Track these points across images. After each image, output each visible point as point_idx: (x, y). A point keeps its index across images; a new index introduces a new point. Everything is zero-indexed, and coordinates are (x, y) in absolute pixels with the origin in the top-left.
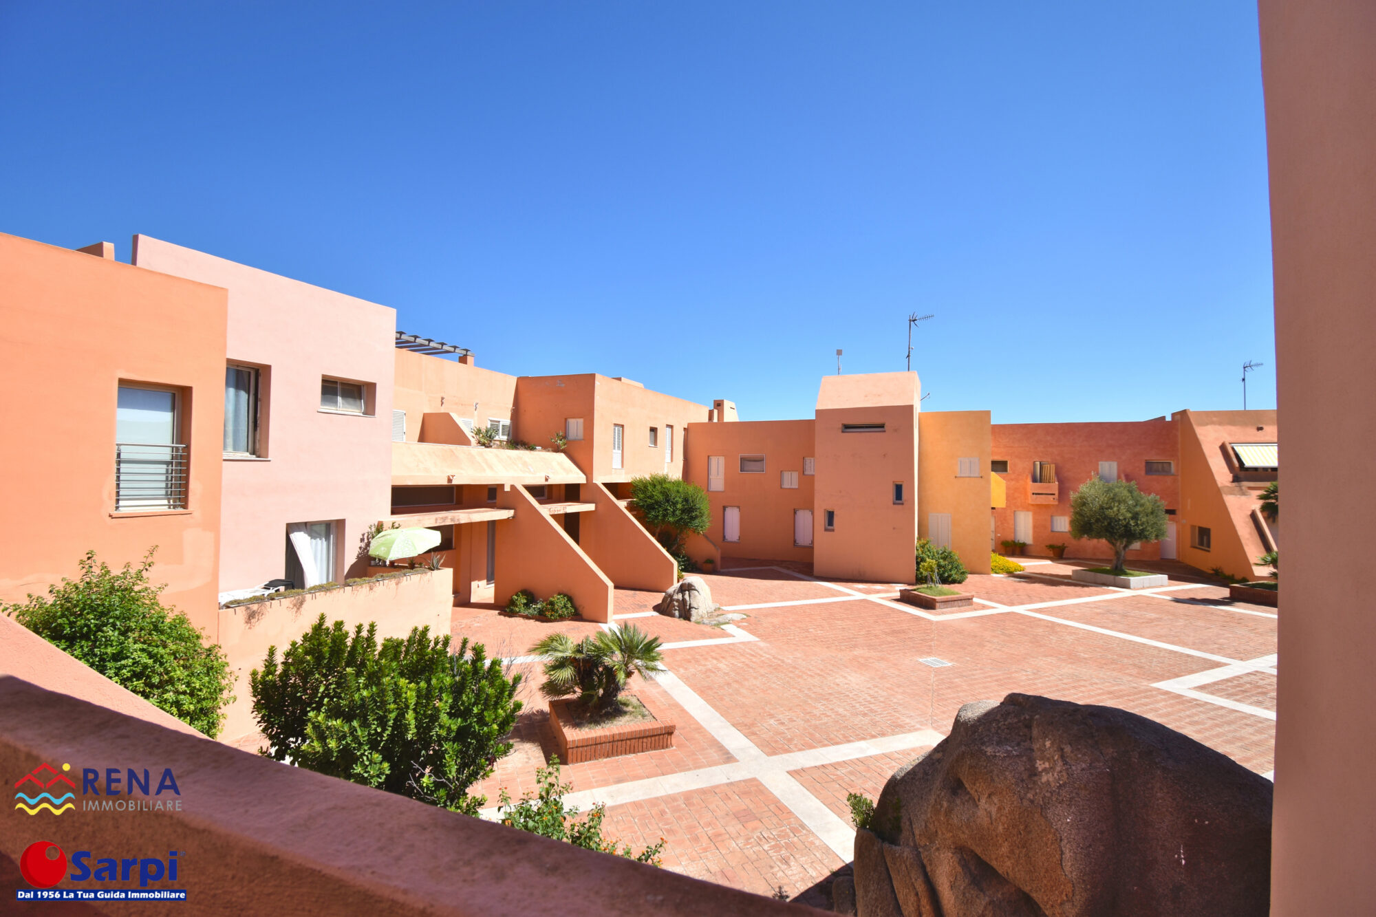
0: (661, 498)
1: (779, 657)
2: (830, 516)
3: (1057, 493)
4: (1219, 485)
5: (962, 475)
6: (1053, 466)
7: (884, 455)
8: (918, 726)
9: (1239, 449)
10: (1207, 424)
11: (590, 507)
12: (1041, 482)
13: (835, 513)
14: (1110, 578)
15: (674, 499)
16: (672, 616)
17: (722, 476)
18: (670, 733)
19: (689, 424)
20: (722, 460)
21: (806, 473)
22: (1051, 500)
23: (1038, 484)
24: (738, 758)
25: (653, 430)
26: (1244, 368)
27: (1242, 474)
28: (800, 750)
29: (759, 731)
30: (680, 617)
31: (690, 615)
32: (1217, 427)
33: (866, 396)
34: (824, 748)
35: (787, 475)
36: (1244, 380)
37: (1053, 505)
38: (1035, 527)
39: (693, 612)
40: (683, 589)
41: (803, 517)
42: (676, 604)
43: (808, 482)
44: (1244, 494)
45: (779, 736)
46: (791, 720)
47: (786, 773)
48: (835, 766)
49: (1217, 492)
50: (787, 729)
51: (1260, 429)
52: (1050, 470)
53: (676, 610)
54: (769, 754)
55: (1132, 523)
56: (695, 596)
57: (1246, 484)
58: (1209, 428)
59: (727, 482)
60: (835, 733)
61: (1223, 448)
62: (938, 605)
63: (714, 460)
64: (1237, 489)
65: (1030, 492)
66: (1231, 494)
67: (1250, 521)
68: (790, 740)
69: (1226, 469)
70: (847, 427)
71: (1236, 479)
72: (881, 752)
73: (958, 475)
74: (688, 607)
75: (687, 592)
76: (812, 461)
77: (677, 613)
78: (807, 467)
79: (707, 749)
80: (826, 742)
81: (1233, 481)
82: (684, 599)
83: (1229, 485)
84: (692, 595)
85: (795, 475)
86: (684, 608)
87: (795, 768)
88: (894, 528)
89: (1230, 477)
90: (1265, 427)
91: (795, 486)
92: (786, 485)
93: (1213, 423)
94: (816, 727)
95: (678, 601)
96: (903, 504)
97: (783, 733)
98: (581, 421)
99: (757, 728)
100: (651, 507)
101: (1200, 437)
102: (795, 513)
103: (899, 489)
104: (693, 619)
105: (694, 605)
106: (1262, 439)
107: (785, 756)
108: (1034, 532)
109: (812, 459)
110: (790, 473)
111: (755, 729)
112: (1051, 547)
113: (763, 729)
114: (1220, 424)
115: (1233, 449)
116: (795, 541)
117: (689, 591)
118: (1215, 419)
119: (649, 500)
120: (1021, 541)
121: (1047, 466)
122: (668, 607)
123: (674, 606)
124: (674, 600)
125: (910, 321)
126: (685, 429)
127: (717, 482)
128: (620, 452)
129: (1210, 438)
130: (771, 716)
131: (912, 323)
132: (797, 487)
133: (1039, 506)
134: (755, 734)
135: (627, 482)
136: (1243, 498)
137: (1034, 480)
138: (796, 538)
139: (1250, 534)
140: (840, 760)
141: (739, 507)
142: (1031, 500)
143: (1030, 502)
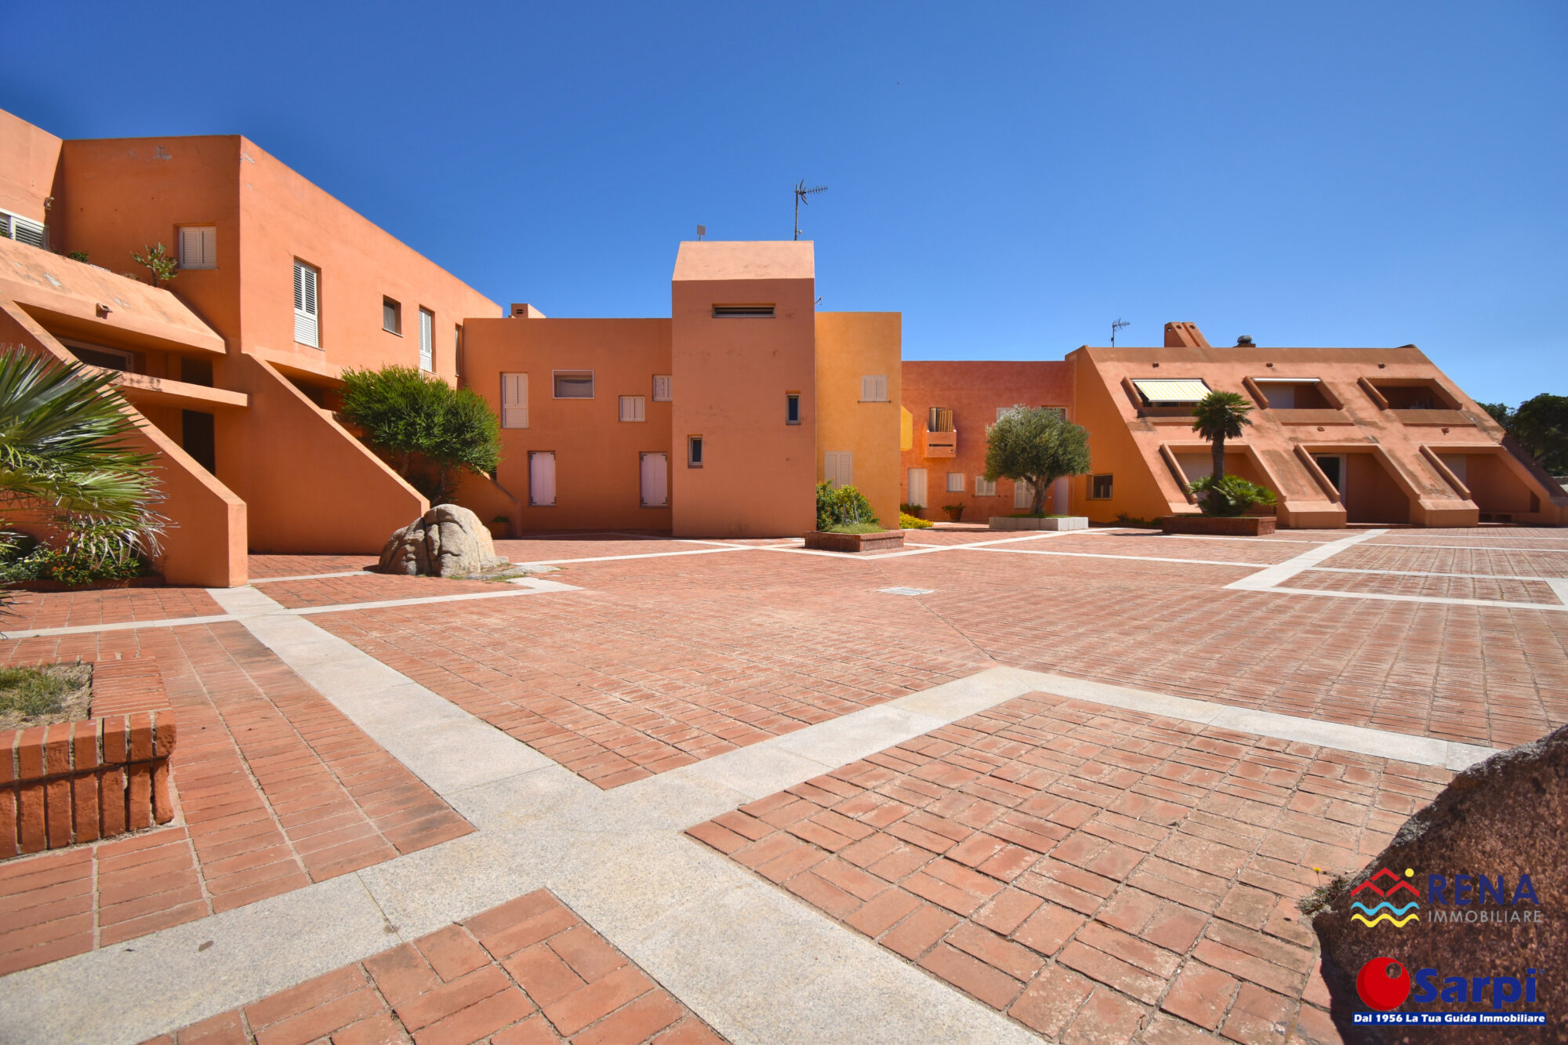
0: (402, 402)
1: (626, 603)
2: (696, 446)
3: (955, 444)
4: (1126, 421)
5: (867, 400)
6: (951, 412)
7: (774, 353)
8: (971, 664)
9: (1140, 385)
10: (1106, 361)
11: (240, 399)
12: (937, 430)
13: (703, 440)
14: (1035, 521)
15: (429, 407)
16: (403, 571)
17: (524, 404)
18: (154, 765)
19: (465, 320)
20: (524, 379)
21: (658, 398)
22: (950, 453)
23: (935, 433)
24: (472, 818)
25: (392, 305)
26: (1114, 326)
27: (1146, 410)
28: (715, 751)
29: (575, 722)
30: (419, 572)
31: (440, 565)
32: (1116, 363)
33: (746, 267)
34: (787, 736)
35: (628, 402)
36: (1113, 339)
37: (949, 459)
38: (930, 487)
39: (448, 559)
40: (427, 522)
41: (654, 466)
42: (409, 548)
43: (661, 414)
44: (1150, 430)
45: (640, 727)
46: (670, 687)
47: (685, 841)
48: (846, 776)
49: (1124, 429)
50: (662, 707)
51: (1156, 365)
52: (948, 416)
53: (410, 559)
54: (605, 783)
55: (1060, 451)
56: (452, 533)
57: (1150, 419)
58: (1108, 364)
59: (534, 413)
60: (800, 697)
61: (1125, 384)
62: (862, 544)
63: (511, 380)
64: (1143, 424)
65: (926, 443)
66: (1138, 430)
67: (1159, 456)
68: (680, 729)
69: (1130, 406)
70: (719, 311)
71: (1141, 415)
72: (946, 722)
73: (862, 400)
74: (436, 552)
75: (435, 527)
76: (666, 381)
77: (412, 566)
78: (659, 390)
79: (344, 804)
80: (787, 721)
81: (1138, 417)
82: (428, 540)
83: (1135, 420)
84: (446, 532)
85: (641, 402)
86: (428, 555)
87: (716, 813)
88: (787, 460)
89: (1135, 413)
90: (1161, 365)
91: (641, 418)
92: (627, 417)
93: (1112, 359)
94: (743, 693)
95: (414, 542)
96: (800, 424)
97: (654, 716)
98: (210, 232)
99: (567, 717)
100: (380, 418)
101: (1102, 374)
102: (641, 459)
103: (793, 404)
104: (446, 572)
105: (449, 545)
106: (1159, 376)
107: (668, 778)
108: (929, 492)
109: (666, 378)
110: (632, 399)
111: (559, 720)
112: (948, 508)
113: (585, 717)
114: (1118, 360)
115: (1135, 385)
116: (642, 500)
117: (439, 524)
118: (1112, 356)
119: (378, 406)
120: (916, 504)
121: (944, 413)
122: (392, 559)
123: (406, 553)
124: (406, 543)
125: (797, 192)
126: (458, 327)
127: (517, 415)
128: (315, 317)
129: (1111, 374)
130: (613, 686)
131: (799, 196)
132: (643, 420)
133: (934, 460)
134: (562, 730)
135: (332, 376)
136: (1150, 433)
137: (931, 430)
138: (643, 496)
139: (1162, 469)
140: (854, 757)
141: (553, 452)
142: (928, 453)
143: (926, 455)
